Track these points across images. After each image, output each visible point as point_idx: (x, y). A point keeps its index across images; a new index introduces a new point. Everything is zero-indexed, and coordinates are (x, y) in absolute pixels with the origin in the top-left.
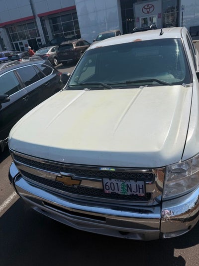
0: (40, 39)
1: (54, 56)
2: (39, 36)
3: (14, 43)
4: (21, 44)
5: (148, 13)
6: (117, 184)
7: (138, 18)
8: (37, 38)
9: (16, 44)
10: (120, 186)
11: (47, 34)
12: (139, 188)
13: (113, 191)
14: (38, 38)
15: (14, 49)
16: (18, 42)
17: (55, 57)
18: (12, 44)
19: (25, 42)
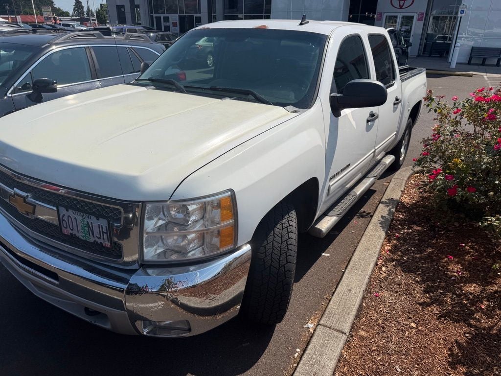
0: (200, 18)
1: (209, 49)
2: (200, 13)
3: (155, 15)
4: (167, 19)
5: (401, 7)
6: (75, 218)
7: (381, 14)
8: (195, 15)
9: (158, 19)
10: (80, 225)
11: (215, 12)
12: (103, 232)
13: (71, 232)
14: (198, 15)
15: (153, 25)
16: (162, 16)
17: (210, 52)
18: (152, 17)
19: (174, 18)
